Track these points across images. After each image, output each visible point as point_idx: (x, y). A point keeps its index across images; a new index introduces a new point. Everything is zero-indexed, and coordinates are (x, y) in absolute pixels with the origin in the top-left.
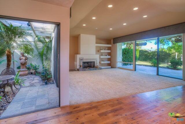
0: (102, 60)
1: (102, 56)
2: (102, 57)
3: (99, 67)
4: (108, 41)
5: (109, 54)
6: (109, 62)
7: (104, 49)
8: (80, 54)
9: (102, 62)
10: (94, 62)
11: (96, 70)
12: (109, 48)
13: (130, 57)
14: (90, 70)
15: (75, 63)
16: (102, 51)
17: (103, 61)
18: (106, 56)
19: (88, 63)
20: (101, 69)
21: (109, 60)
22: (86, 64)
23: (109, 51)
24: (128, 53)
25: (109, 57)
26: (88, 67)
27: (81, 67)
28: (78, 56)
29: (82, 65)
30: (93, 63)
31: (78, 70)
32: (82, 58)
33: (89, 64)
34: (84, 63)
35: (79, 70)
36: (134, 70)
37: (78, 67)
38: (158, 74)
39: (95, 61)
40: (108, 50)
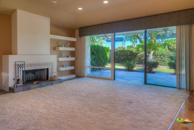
0: (60, 64)
1: (61, 57)
2: (61, 59)
3: (56, 79)
4: (70, 31)
5: (73, 54)
6: (72, 68)
7: (64, 45)
8: (16, 54)
9: (62, 69)
10: (48, 69)
11: (52, 84)
12: (72, 44)
13: (99, 59)
14: (41, 87)
15: (4, 75)
16: (61, 49)
17: (63, 66)
18: (68, 57)
19: (34, 71)
20: (61, 81)
21: (72, 63)
22: (31, 75)
23: (73, 49)
24: (97, 52)
25: (73, 59)
26: (35, 80)
27: (18, 83)
28: (12, 60)
29: (21, 77)
30: (46, 71)
31: (12, 90)
32: (20, 63)
33: (37, 73)
34: (27, 72)
35: (15, 91)
36: (113, 79)
37: (11, 84)
38: (146, 83)
39: (49, 67)
40: (71, 46)
